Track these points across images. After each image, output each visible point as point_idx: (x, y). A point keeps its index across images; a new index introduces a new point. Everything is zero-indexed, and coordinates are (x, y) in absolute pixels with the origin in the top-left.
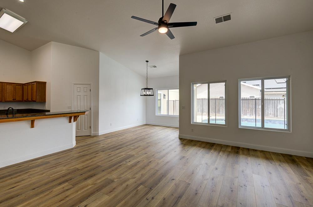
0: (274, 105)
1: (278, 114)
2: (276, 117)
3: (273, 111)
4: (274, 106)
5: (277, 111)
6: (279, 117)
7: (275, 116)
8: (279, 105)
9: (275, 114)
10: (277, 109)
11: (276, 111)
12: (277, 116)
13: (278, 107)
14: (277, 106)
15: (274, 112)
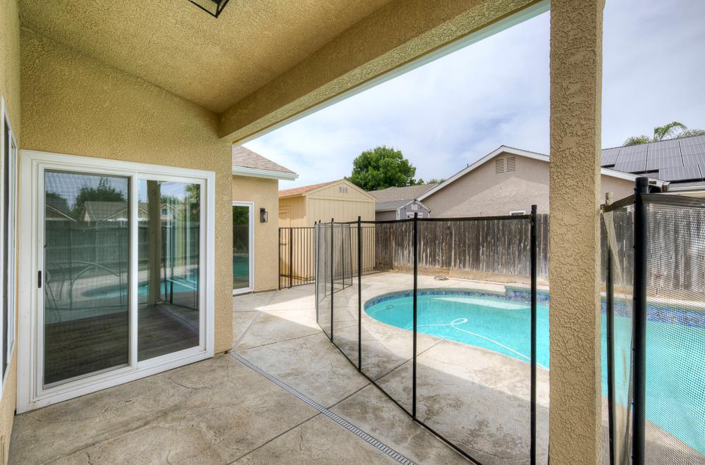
0: (676, 239)
1: (694, 278)
2: (682, 291)
3: (668, 264)
4: (672, 247)
5: (688, 266)
6: (695, 288)
7: (676, 285)
8: (694, 240)
9: (676, 277)
10: (688, 260)
11: (682, 267)
12: (687, 286)
13: (694, 250)
14: (688, 245)
15: (673, 266)
